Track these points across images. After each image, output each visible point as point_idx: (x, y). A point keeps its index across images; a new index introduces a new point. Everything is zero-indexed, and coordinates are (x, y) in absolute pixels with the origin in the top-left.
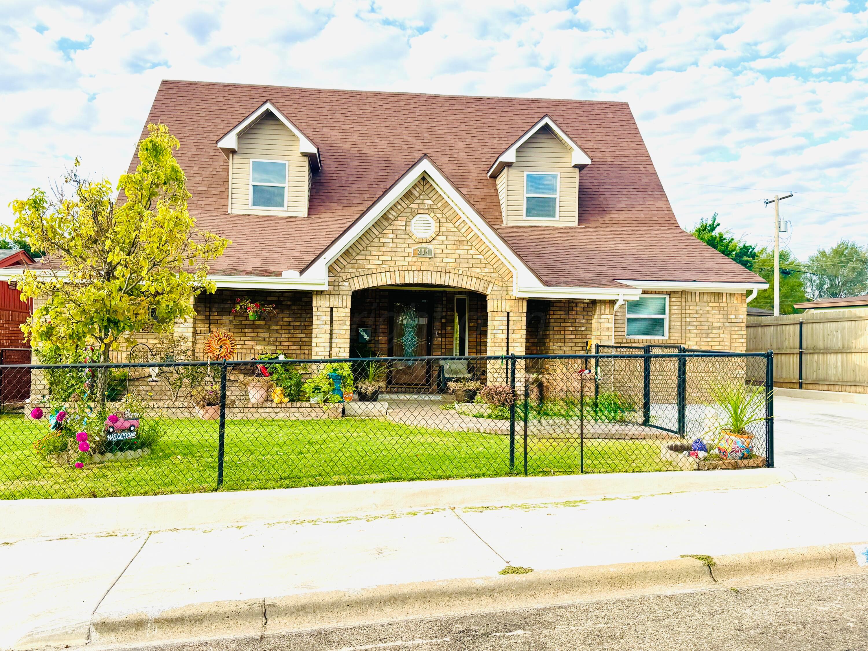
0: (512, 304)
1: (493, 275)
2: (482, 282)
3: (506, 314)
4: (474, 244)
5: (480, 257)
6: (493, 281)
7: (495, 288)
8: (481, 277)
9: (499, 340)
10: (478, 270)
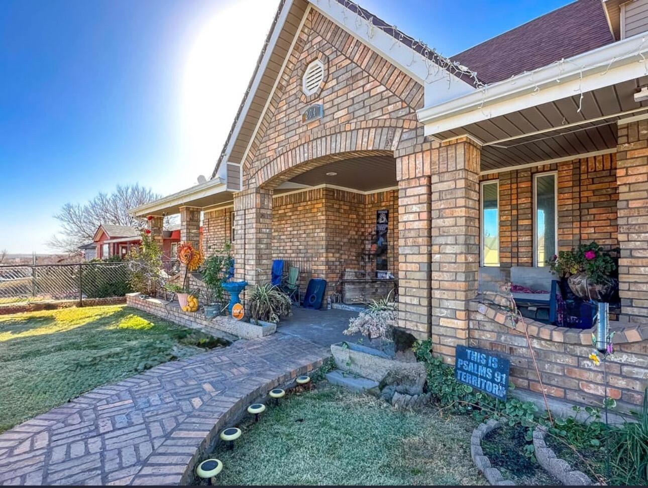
0: (435, 158)
1: (401, 113)
2: (385, 130)
3: (424, 181)
4: (371, 72)
5: (382, 88)
6: (400, 124)
7: (405, 136)
8: (381, 124)
9: (413, 234)
10: (378, 114)
